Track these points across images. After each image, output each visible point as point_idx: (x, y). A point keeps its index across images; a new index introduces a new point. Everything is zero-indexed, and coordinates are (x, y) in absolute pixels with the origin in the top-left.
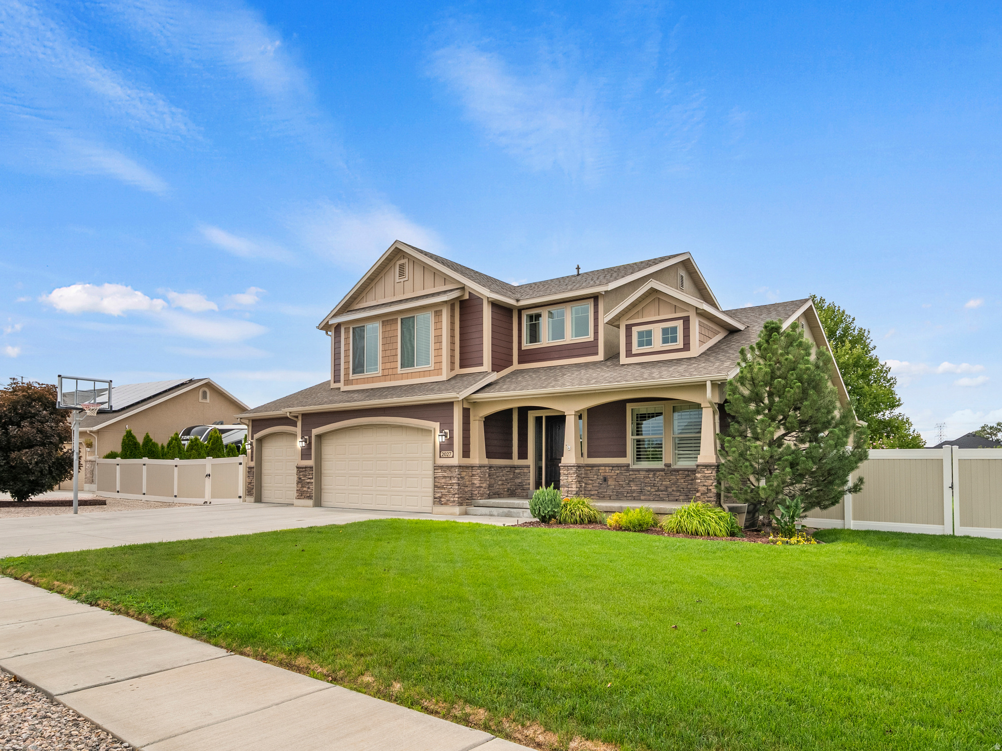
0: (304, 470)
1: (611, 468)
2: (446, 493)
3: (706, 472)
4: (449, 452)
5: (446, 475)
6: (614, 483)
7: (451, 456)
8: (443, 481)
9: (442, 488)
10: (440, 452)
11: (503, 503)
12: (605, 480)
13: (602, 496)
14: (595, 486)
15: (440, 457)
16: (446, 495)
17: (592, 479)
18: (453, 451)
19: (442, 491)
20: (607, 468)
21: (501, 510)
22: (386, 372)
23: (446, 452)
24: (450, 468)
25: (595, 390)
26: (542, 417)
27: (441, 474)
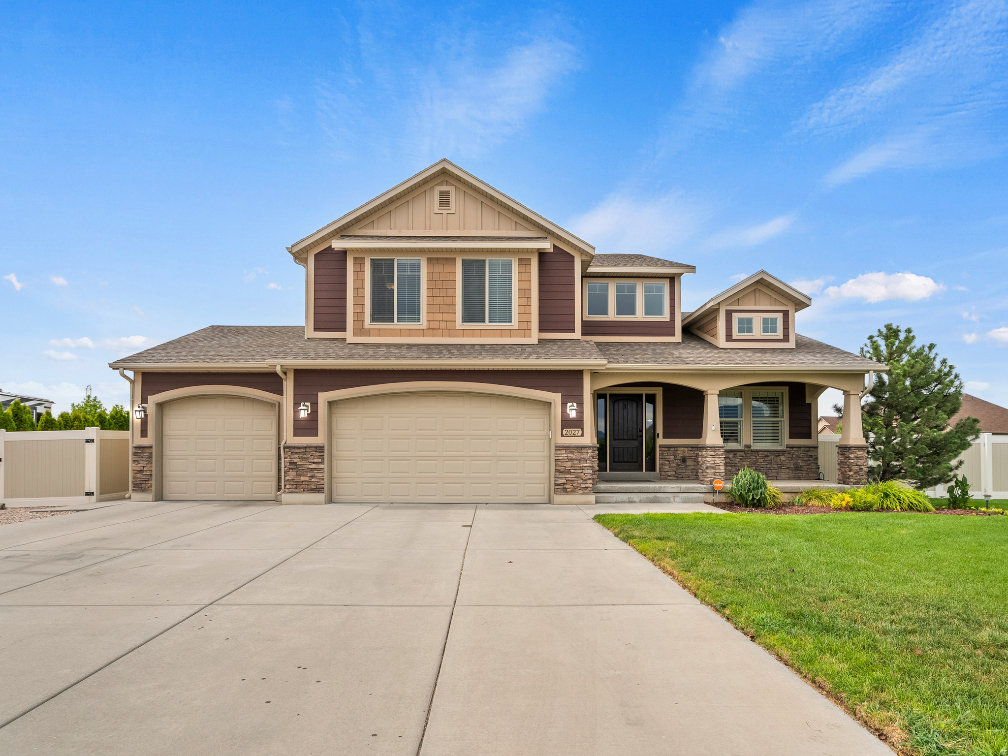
0: (302, 450)
1: (690, 449)
2: (573, 479)
3: (858, 453)
4: (576, 429)
5: (574, 457)
6: (693, 463)
7: (580, 434)
8: (569, 464)
9: (569, 472)
10: (562, 430)
11: (635, 488)
12: (684, 460)
13: (680, 476)
14: (673, 467)
15: (562, 435)
16: (574, 480)
17: (669, 459)
18: (582, 430)
19: (567, 476)
20: (686, 449)
21: (644, 496)
22: (435, 325)
23: (572, 430)
24: (580, 448)
25: (754, 370)
26: (642, 395)
27: (566, 455)
